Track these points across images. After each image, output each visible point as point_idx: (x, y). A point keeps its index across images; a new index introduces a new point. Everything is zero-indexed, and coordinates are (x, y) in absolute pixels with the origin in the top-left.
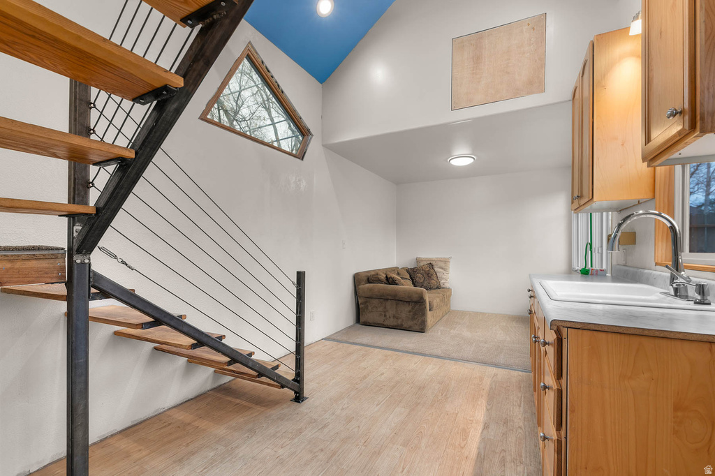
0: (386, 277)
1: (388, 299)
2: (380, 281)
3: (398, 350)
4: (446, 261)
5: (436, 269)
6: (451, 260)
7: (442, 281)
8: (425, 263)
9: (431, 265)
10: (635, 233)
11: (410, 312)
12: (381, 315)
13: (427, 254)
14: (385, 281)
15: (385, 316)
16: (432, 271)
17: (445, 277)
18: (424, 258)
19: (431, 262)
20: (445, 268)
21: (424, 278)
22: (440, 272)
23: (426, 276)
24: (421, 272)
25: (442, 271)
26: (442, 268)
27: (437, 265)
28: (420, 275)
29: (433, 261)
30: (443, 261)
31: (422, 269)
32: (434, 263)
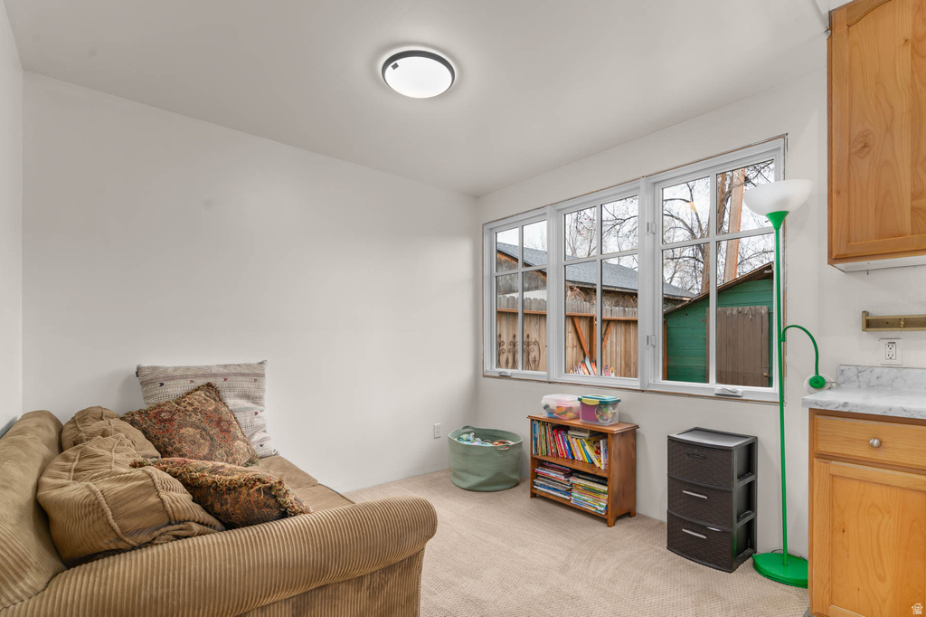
4: (255, 374)
5: (231, 402)
6: (266, 371)
8: (189, 385)
16: (223, 409)
17: (261, 422)
18: (176, 369)
19: (211, 380)
20: (257, 394)
21: (212, 439)
22: (244, 410)
23: (214, 431)
24: (194, 418)
25: (249, 405)
26: (247, 397)
27: (231, 388)
28: (191, 431)
29: (214, 375)
30: (248, 375)
31: (190, 408)
32: (218, 382)
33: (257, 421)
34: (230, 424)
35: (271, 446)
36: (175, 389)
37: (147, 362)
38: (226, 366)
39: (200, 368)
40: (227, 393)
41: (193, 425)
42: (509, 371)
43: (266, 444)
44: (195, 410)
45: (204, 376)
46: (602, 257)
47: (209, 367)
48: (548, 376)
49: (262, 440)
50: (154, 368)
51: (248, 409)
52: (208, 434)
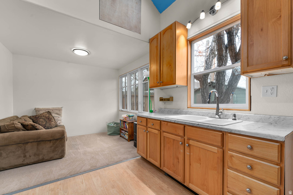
0: (22, 124)
1: (27, 143)
2: (18, 129)
3: (58, 180)
4: (60, 110)
5: (53, 115)
6: (63, 109)
7: (58, 122)
8: (44, 111)
9: (49, 113)
10: (173, 97)
11: (51, 147)
12: (19, 157)
13: (44, 105)
14: (23, 128)
15: (25, 156)
16: (51, 116)
17: (60, 119)
18: (42, 108)
19: (49, 111)
20: (60, 114)
21: (46, 121)
22: (56, 117)
23: (47, 120)
24: (43, 117)
25: (58, 116)
26: (57, 114)
27: (53, 112)
28: (42, 120)
29: (50, 110)
30: (58, 110)
31: (43, 116)
32: (51, 111)
33: (59, 119)
34: (51, 119)
35: (62, 124)
36: (41, 112)
37: (37, 107)
38: (53, 108)
39: (47, 108)
40: (53, 113)
41: (43, 119)
42: (123, 110)
43: (61, 123)
44: (44, 116)
45: (48, 110)
46: (136, 84)
47: (49, 108)
48: (127, 111)
49: (60, 123)
50: (38, 108)
51: (57, 116)
52: (45, 121)
